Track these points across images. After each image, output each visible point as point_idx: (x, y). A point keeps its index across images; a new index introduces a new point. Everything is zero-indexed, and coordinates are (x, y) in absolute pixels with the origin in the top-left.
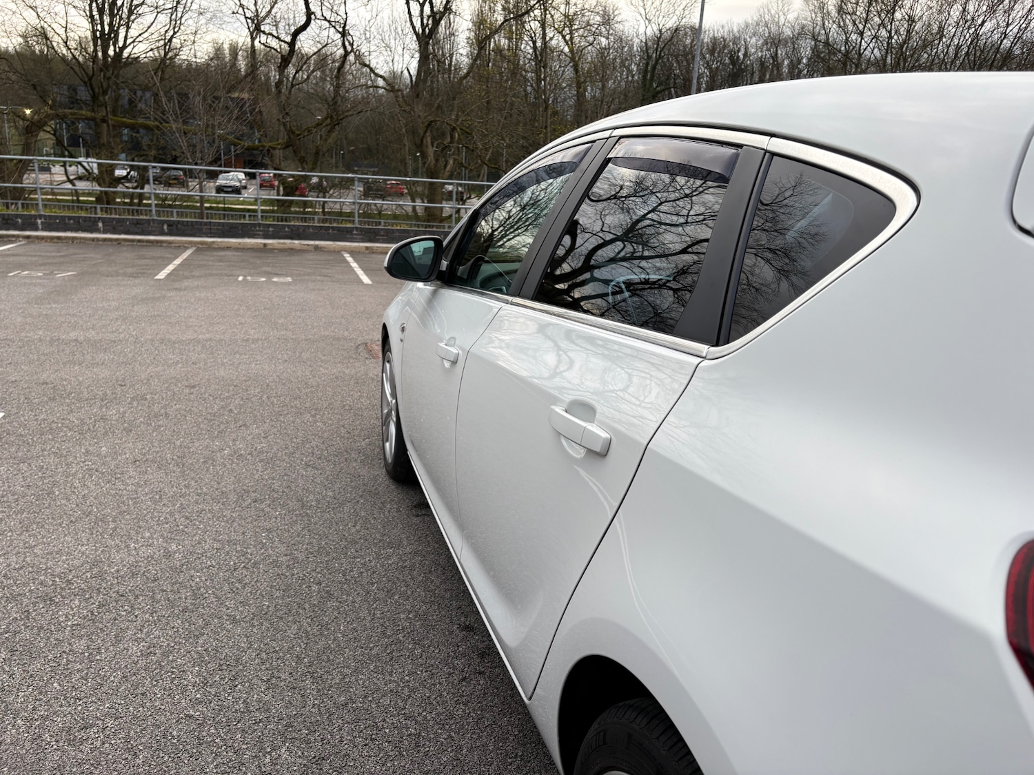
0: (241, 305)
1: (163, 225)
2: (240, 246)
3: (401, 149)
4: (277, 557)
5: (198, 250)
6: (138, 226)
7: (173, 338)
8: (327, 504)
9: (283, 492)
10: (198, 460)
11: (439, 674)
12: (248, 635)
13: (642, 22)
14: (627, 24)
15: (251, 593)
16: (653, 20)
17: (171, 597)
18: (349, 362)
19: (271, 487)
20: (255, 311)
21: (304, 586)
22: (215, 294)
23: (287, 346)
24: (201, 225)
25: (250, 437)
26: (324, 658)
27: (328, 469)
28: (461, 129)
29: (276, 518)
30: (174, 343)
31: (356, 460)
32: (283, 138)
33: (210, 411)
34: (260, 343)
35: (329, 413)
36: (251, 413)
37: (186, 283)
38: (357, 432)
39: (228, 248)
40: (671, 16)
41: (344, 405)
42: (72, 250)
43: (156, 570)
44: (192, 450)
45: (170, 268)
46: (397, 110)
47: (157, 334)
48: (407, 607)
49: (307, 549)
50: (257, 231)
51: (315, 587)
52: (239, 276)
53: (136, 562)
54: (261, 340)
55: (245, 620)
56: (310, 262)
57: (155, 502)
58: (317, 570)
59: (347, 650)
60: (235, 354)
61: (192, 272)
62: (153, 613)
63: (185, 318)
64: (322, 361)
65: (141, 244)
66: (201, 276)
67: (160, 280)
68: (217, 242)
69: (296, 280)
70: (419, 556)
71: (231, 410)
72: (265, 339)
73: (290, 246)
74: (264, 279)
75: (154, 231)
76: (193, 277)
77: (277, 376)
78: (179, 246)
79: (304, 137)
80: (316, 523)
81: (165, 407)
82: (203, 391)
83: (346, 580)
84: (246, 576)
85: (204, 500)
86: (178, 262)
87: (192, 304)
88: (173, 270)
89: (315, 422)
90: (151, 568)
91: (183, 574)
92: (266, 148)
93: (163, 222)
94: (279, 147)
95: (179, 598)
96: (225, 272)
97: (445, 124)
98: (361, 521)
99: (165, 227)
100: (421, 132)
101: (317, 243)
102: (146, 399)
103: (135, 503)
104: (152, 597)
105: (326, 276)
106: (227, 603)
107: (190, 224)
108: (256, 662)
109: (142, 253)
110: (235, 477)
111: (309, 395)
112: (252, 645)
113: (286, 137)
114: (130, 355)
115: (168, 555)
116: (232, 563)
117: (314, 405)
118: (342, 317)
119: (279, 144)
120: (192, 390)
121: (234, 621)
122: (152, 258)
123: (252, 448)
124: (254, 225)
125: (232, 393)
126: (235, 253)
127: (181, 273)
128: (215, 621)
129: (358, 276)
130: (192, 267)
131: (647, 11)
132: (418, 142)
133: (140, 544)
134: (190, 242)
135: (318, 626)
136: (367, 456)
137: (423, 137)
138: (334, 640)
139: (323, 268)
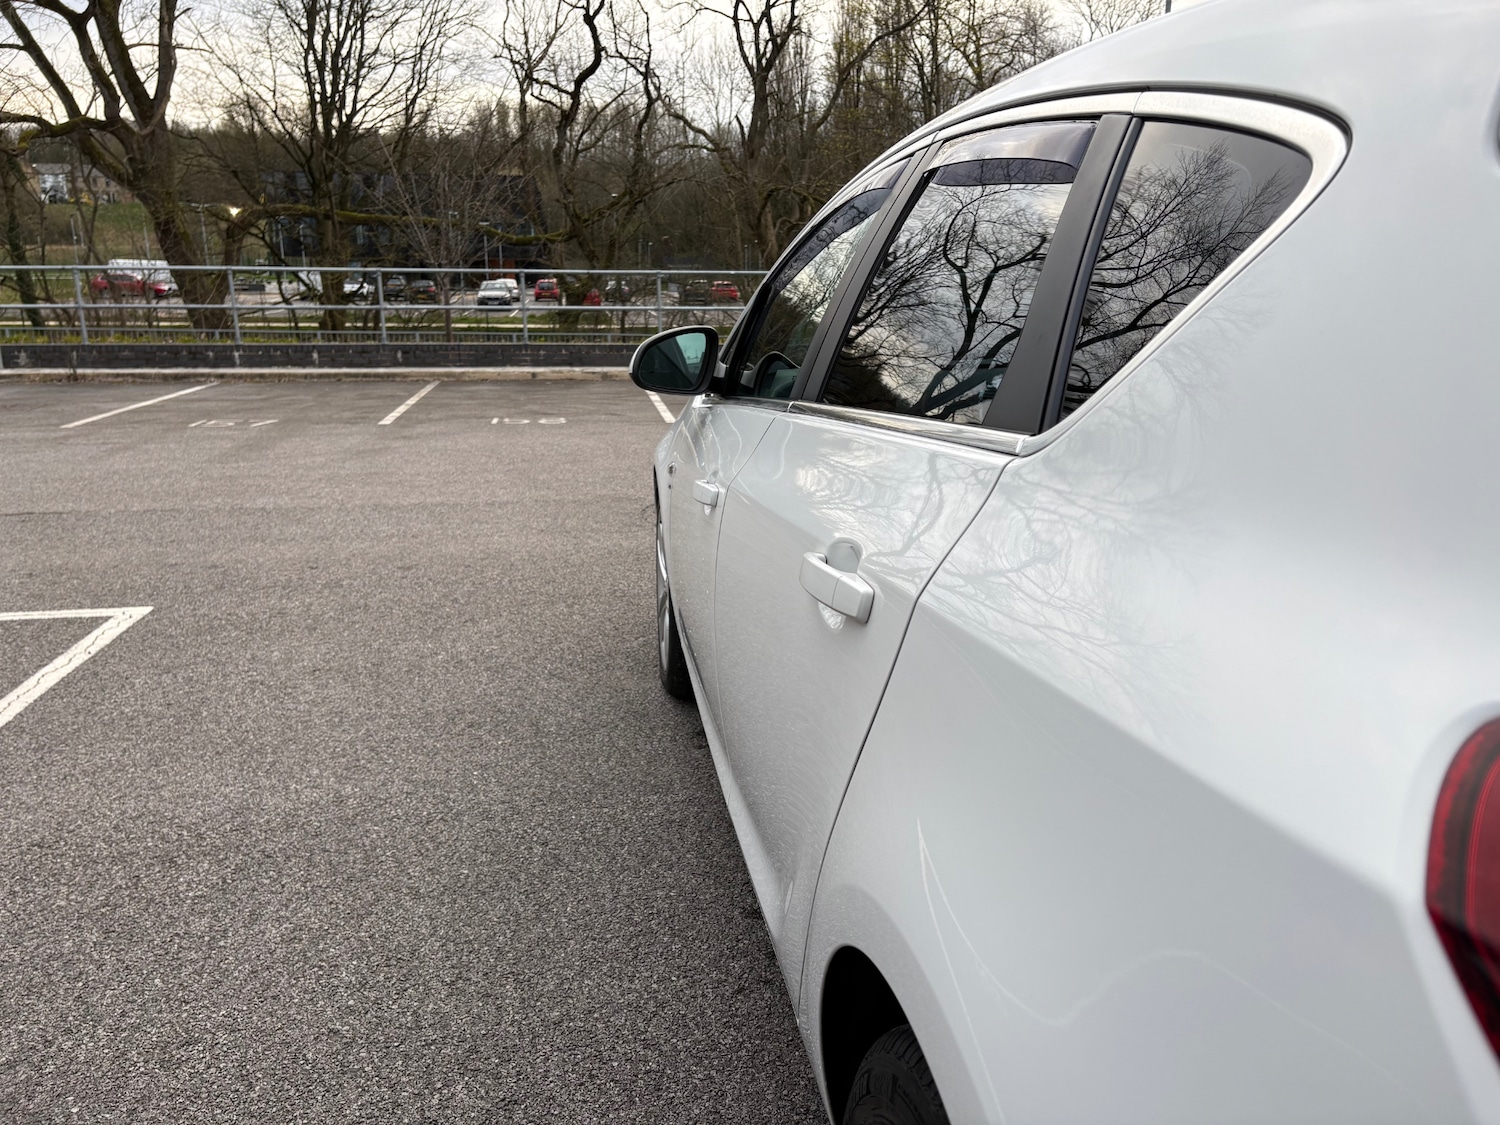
0: (490, 457)
1: (396, 352)
2: (499, 378)
3: (729, 232)
4: (490, 805)
5: (443, 385)
6: (364, 355)
7: (391, 503)
8: (571, 730)
9: (512, 712)
10: (400, 669)
11: (704, 982)
12: (433, 917)
13: (1086, 25)
14: (1061, 31)
15: (445, 856)
16: (1103, 21)
17: (335, 859)
18: (630, 531)
19: (495, 707)
20: (509, 464)
21: (523, 848)
22: (457, 443)
23: (546, 510)
24: (446, 350)
25: (476, 637)
26: (537, 952)
27: (580, 680)
28: (815, 199)
29: (497, 750)
30: (391, 509)
31: (621, 668)
32: (565, 225)
33: (426, 600)
34: (509, 507)
35: (592, 602)
36: (484, 602)
37: (419, 429)
38: (627, 628)
39: (484, 381)
40: (1131, 13)
41: (615, 591)
42: (277, 391)
43: (320, 822)
44: (393, 655)
45: (402, 409)
46: (723, 177)
47: (370, 498)
48: (669, 880)
49: (534, 794)
50: (523, 355)
51: (538, 850)
52: (492, 418)
53: (295, 810)
54: (512, 503)
55: (431, 895)
56: (594, 397)
57: (333, 727)
58: (545, 825)
59: (572, 942)
60: (473, 523)
61: (429, 414)
62: (306, 882)
63: (411, 476)
64: (592, 530)
65: (367, 379)
66: (440, 419)
67: (385, 426)
68: (468, 372)
69: (570, 421)
70: (695, 805)
71: (456, 599)
72: (518, 502)
73: (569, 375)
74: (526, 421)
75: (385, 362)
76: (430, 420)
77: (527, 552)
78: (417, 381)
79: (593, 223)
80: (552, 757)
81: (366, 596)
82: (421, 573)
83: (585, 839)
84: (442, 832)
85: (400, 724)
86: (412, 401)
87: (424, 456)
88: (405, 413)
89: (571, 614)
90: (313, 818)
91: (356, 827)
92: (542, 242)
93: (395, 349)
94: (560, 238)
95: (346, 861)
96: (474, 412)
97: (792, 193)
98: (617, 755)
99: (399, 355)
100: (758, 207)
101: (606, 369)
102: (342, 586)
103: (306, 728)
104: (309, 860)
105: (613, 414)
106: (410, 871)
107: (431, 349)
108: (440, 955)
109: (366, 391)
110: (448, 692)
111: (568, 577)
112: (436, 931)
113: (569, 224)
114: (330, 528)
115: (340, 801)
116: (425, 813)
117: (572, 591)
118: (629, 469)
119: (559, 235)
120: (406, 573)
121: (416, 895)
122: (380, 397)
123: (478, 651)
124: (519, 348)
125: (460, 576)
126: (492, 388)
127: (415, 415)
128: (390, 895)
129: (658, 412)
130: (430, 407)
131: (1093, 8)
132: (754, 221)
133: (304, 785)
134: (433, 375)
135: (534, 905)
136: (638, 662)
137: (761, 213)
138: (555, 927)
139: (611, 404)
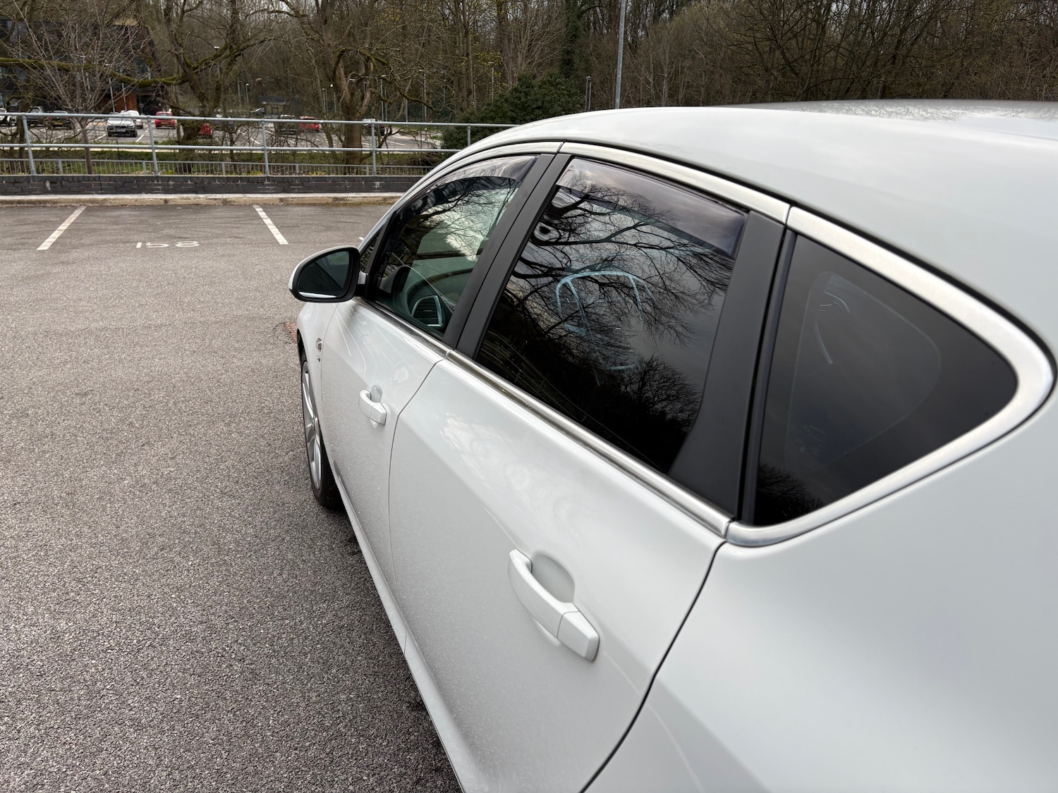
0: (140, 281)
1: (45, 182)
2: (137, 204)
5: (88, 210)
6: (16, 185)
7: (60, 329)
8: (247, 546)
11: (389, 778)
15: (159, 682)
18: (266, 349)
19: (181, 528)
20: (157, 287)
22: (109, 267)
23: (194, 332)
24: (89, 181)
25: (154, 460)
27: (247, 496)
30: (61, 335)
31: (279, 482)
32: (178, 72)
34: (164, 329)
35: (246, 420)
36: (155, 425)
37: (74, 254)
38: (278, 443)
39: (123, 206)
41: (263, 407)
45: (56, 235)
46: (303, 38)
47: (40, 325)
50: (155, 185)
52: (137, 242)
54: (165, 325)
56: (218, 221)
60: (135, 346)
61: (81, 239)
63: (74, 301)
64: (235, 350)
65: (22, 205)
66: (92, 245)
67: (43, 251)
68: (110, 199)
69: (203, 245)
71: (131, 423)
72: (170, 325)
73: (195, 201)
74: (166, 245)
75: (36, 190)
76: (83, 245)
77: (185, 373)
78: (66, 206)
79: (201, 71)
82: (97, 399)
84: (152, 658)
86: (64, 226)
87: (83, 281)
88: (59, 238)
89: (230, 433)
91: (74, 663)
92: (160, 84)
93: (44, 179)
94: (174, 82)
96: (120, 237)
98: (288, 567)
99: (48, 184)
100: (333, 63)
101: (225, 196)
104: (38, 701)
105: (236, 237)
106: (129, 702)
107: (76, 179)
109: (22, 217)
111: (222, 396)
113: (181, 71)
116: (135, 641)
117: (228, 410)
118: (257, 290)
119: (173, 79)
120: (84, 399)
122: (35, 223)
124: (152, 179)
125: (132, 400)
126: (131, 213)
127: (69, 241)
129: (272, 235)
130: (81, 232)
132: (330, 73)
134: (79, 201)
135: (242, 722)
136: (291, 475)
137: (335, 68)
139: (233, 228)
